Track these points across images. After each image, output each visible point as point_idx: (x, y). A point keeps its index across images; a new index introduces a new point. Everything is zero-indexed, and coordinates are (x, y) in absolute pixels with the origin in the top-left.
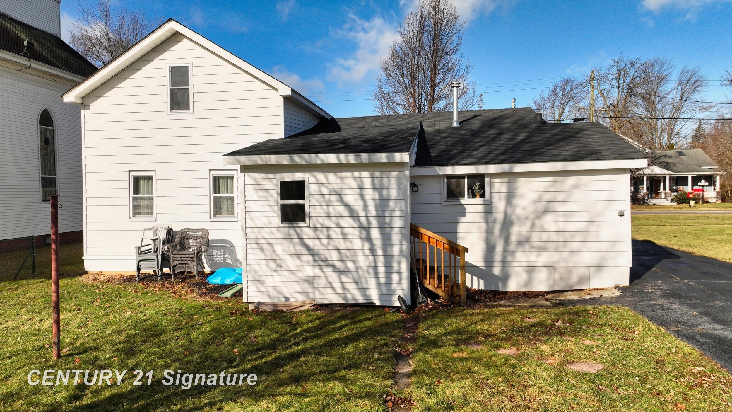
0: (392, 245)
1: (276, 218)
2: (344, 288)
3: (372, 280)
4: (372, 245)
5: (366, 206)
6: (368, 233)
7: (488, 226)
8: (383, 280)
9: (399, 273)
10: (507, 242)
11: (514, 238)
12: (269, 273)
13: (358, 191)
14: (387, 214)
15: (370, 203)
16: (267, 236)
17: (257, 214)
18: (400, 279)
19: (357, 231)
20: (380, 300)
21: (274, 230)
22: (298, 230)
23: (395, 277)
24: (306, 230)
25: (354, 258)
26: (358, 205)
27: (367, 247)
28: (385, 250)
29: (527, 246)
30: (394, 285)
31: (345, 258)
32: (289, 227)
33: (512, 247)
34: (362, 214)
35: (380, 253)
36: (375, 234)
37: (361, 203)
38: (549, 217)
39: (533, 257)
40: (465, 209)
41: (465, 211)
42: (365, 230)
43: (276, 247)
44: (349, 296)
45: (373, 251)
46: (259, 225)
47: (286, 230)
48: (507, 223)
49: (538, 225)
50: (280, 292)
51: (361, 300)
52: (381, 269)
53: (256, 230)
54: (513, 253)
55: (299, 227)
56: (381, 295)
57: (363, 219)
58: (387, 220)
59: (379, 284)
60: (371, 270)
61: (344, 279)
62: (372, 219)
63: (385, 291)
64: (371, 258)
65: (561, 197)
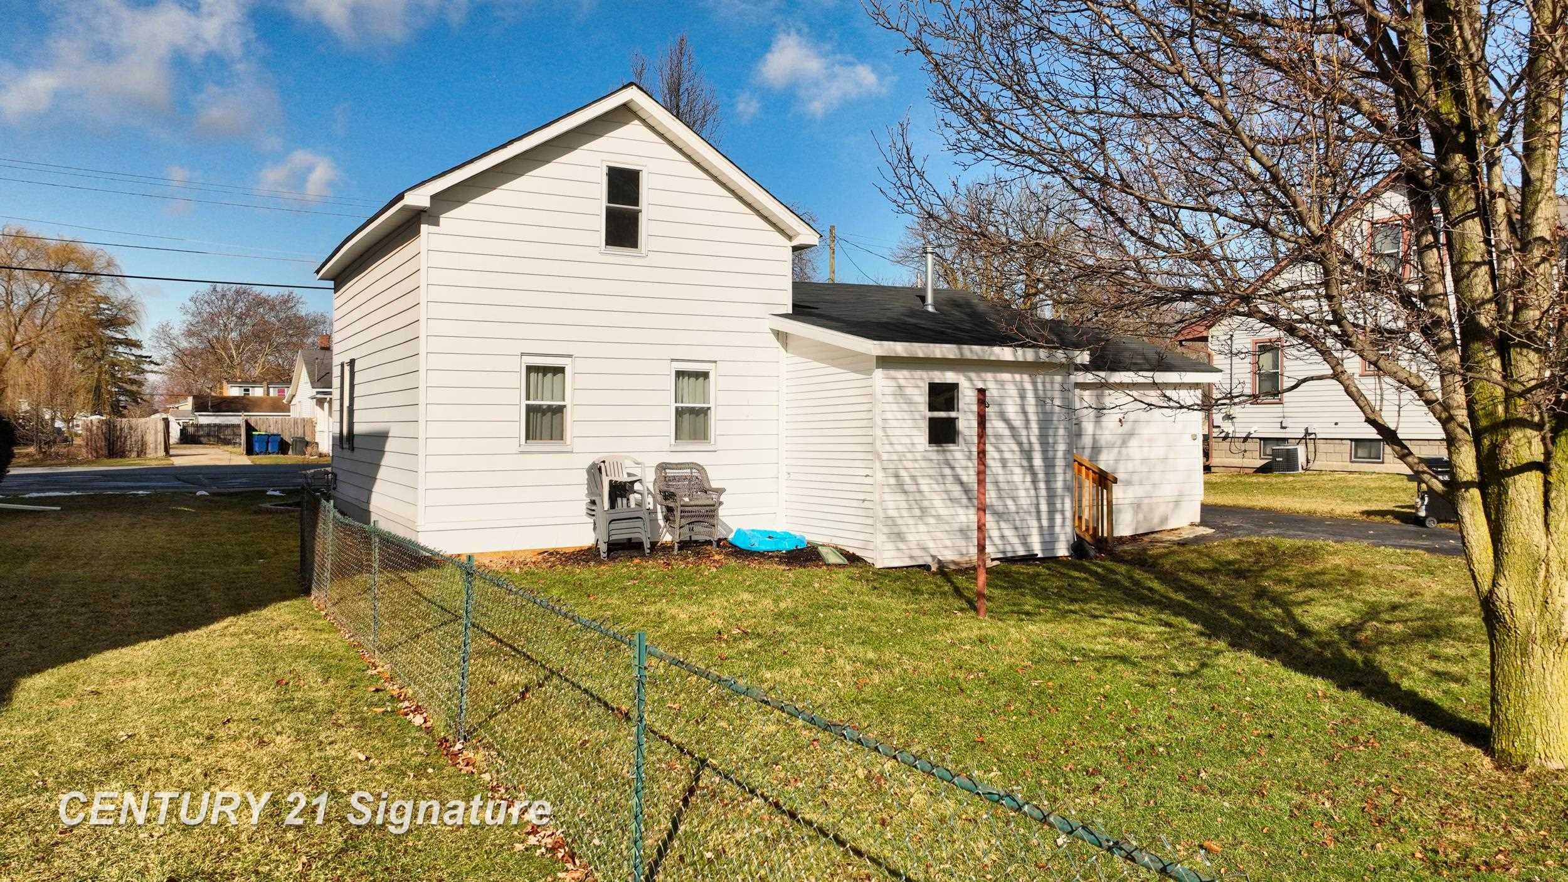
0: (1054, 474)
1: (921, 437)
2: (1003, 537)
3: (1034, 523)
4: (1034, 474)
5: (1027, 421)
6: (1030, 459)
8: (1045, 523)
9: (1063, 512)
12: (911, 521)
13: (1018, 400)
14: (1051, 432)
15: (1033, 417)
16: (909, 464)
17: (897, 432)
18: (1064, 519)
19: (1018, 455)
20: (1043, 550)
21: (918, 456)
22: (949, 456)
23: (1058, 518)
24: (958, 455)
25: (1015, 493)
26: (1018, 423)
27: (1028, 478)
28: (1047, 482)
30: (1058, 529)
31: (1004, 494)
32: (938, 451)
34: (1024, 432)
35: (1042, 485)
36: (1038, 462)
37: (1021, 417)
42: (1028, 455)
43: (921, 481)
44: (1009, 548)
45: (1034, 482)
46: (899, 448)
47: (934, 456)
50: (925, 549)
51: (1021, 552)
52: (1044, 507)
53: (895, 457)
55: (950, 451)
56: (1043, 543)
57: (1025, 440)
58: (1051, 440)
59: (1041, 527)
60: (1033, 509)
61: (1003, 525)
62: (1034, 440)
63: (1047, 538)
64: (1032, 492)
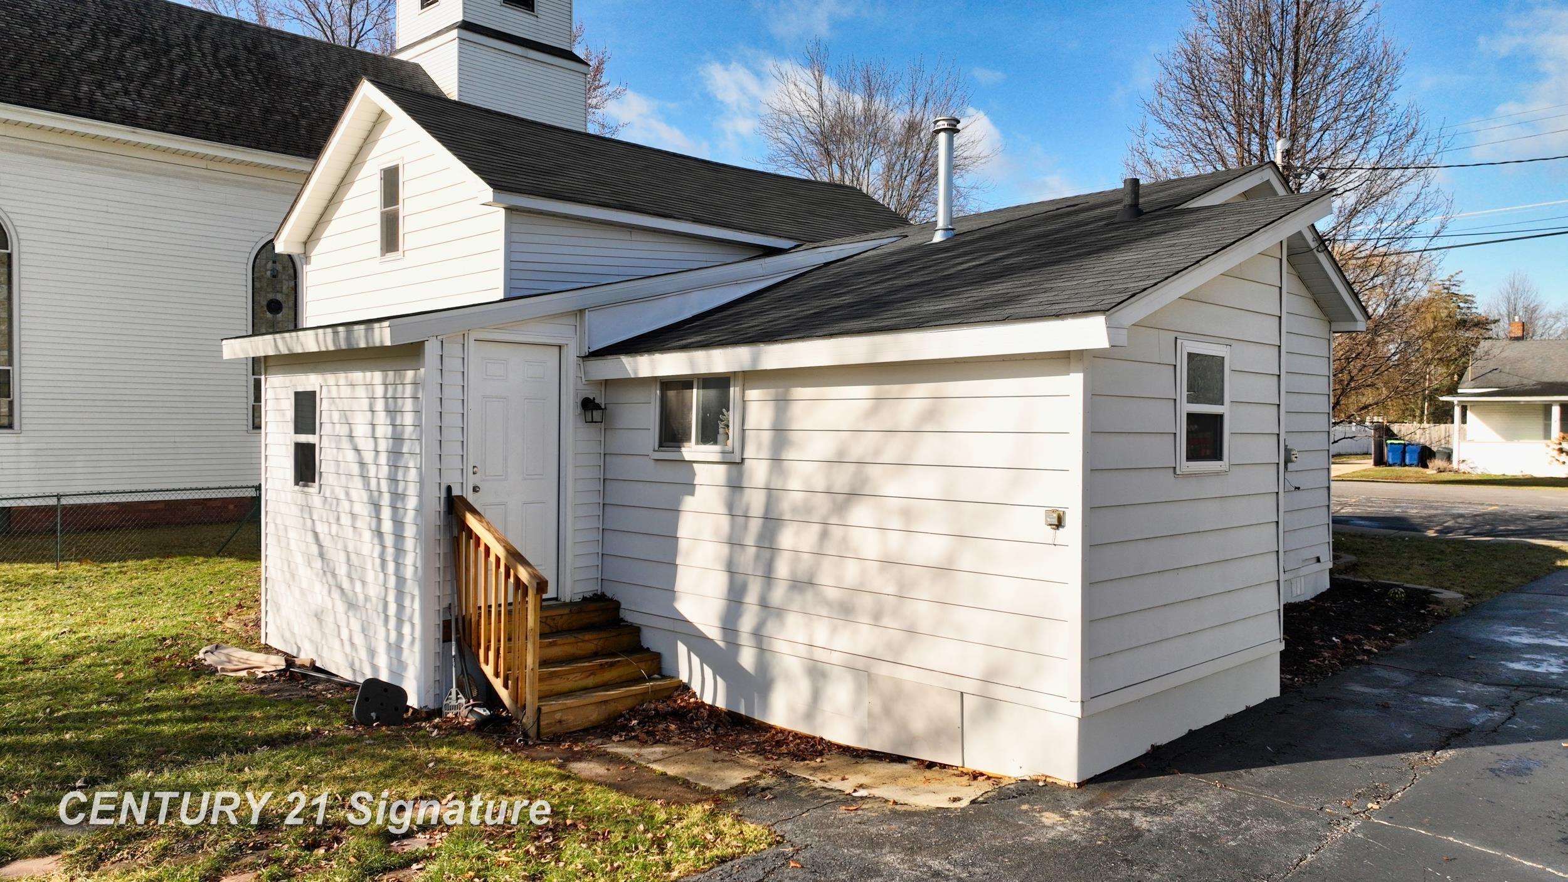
0: (404, 552)
1: (290, 470)
4: (383, 547)
5: (377, 452)
7: (733, 526)
8: (393, 638)
9: (412, 623)
10: (768, 577)
11: (782, 569)
12: (283, 589)
13: (368, 416)
14: (400, 474)
15: (382, 446)
16: (283, 508)
18: (413, 638)
21: (289, 497)
22: (310, 501)
23: (407, 632)
24: (317, 502)
26: (368, 455)
28: (397, 563)
29: (809, 595)
30: (406, 652)
32: (301, 492)
33: (778, 595)
34: (373, 471)
35: (391, 568)
37: (371, 444)
38: (861, 514)
39: (821, 633)
40: (694, 474)
41: (693, 479)
43: (290, 534)
47: (299, 499)
48: (772, 522)
49: (836, 532)
50: (292, 633)
52: (392, 609)
54: (779, 613)
55: (310, 494)
58: (400, 488)
59: (388, 644)
60: (381, 608)
62: (383, 486)
63: (395, 664)
65: (893, 450)
